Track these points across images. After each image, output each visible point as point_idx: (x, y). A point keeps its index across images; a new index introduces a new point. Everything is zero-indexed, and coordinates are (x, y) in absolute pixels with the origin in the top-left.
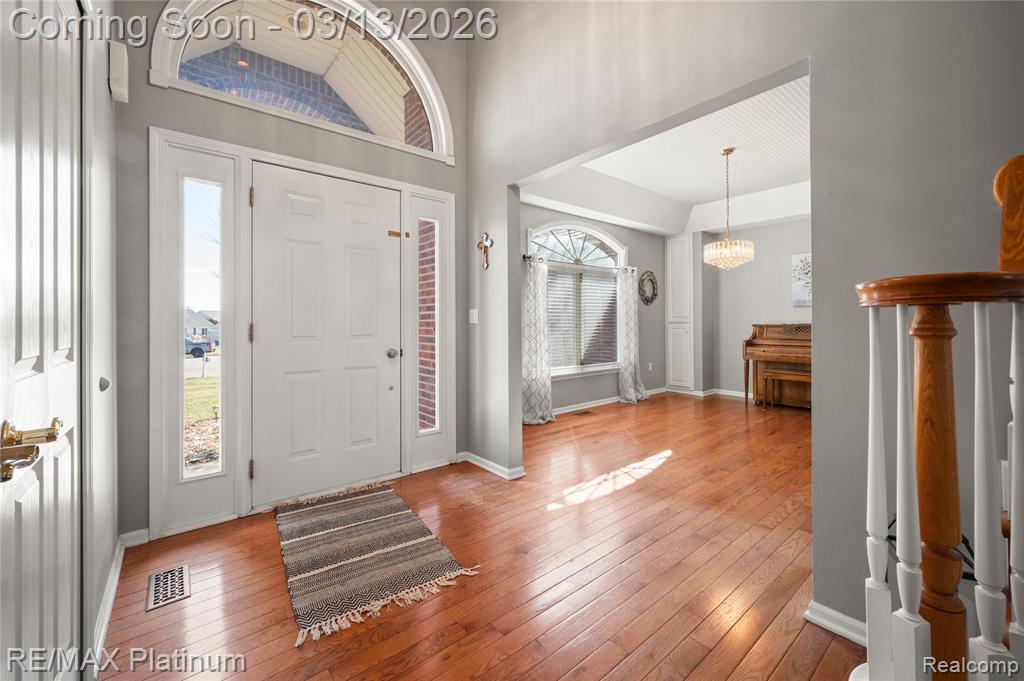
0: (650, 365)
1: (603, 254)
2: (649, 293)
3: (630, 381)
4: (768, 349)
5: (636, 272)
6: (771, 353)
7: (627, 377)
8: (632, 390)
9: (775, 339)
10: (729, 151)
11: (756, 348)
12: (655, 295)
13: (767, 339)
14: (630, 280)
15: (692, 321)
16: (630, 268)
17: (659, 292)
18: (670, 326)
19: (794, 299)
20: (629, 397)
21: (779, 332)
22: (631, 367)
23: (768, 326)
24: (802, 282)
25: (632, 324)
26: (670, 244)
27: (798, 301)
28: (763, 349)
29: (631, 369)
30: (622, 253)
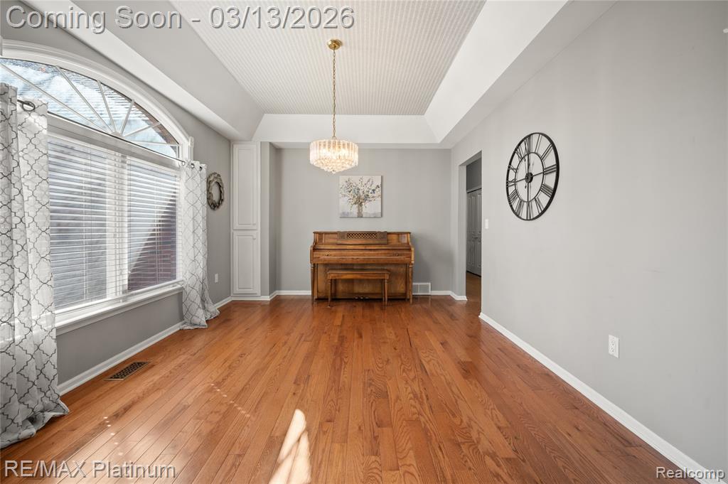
0: (216, 276)
1: (159, 139)
2: (216, 198)
3: (198, 301)
4: (330, 253)
5: (204, 170)
6: (333, 256)
7: (195, 296)
8: (201, 312)
9: (333, 244)
10: (336, 44)
11: (322, 253)
12: (221, 200)
13: (325, 244)
14: (198, 178)
15: (259, 229)
16: (197, 164)
17: (225, 196)
18: (235, 232)
19: (341, 212)
20: (197, 321)
21: (334, 238)
22: (199, 283)
23: (326, 233)
24: (346, 198)
25: (200, 232)
26: (236, 148)
27: (344, 213)
28: (327, 253)
29: (198, 287)
30: (186, 144)
